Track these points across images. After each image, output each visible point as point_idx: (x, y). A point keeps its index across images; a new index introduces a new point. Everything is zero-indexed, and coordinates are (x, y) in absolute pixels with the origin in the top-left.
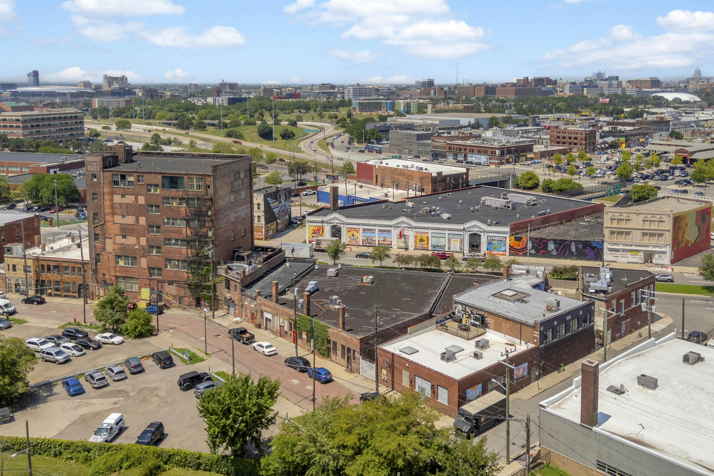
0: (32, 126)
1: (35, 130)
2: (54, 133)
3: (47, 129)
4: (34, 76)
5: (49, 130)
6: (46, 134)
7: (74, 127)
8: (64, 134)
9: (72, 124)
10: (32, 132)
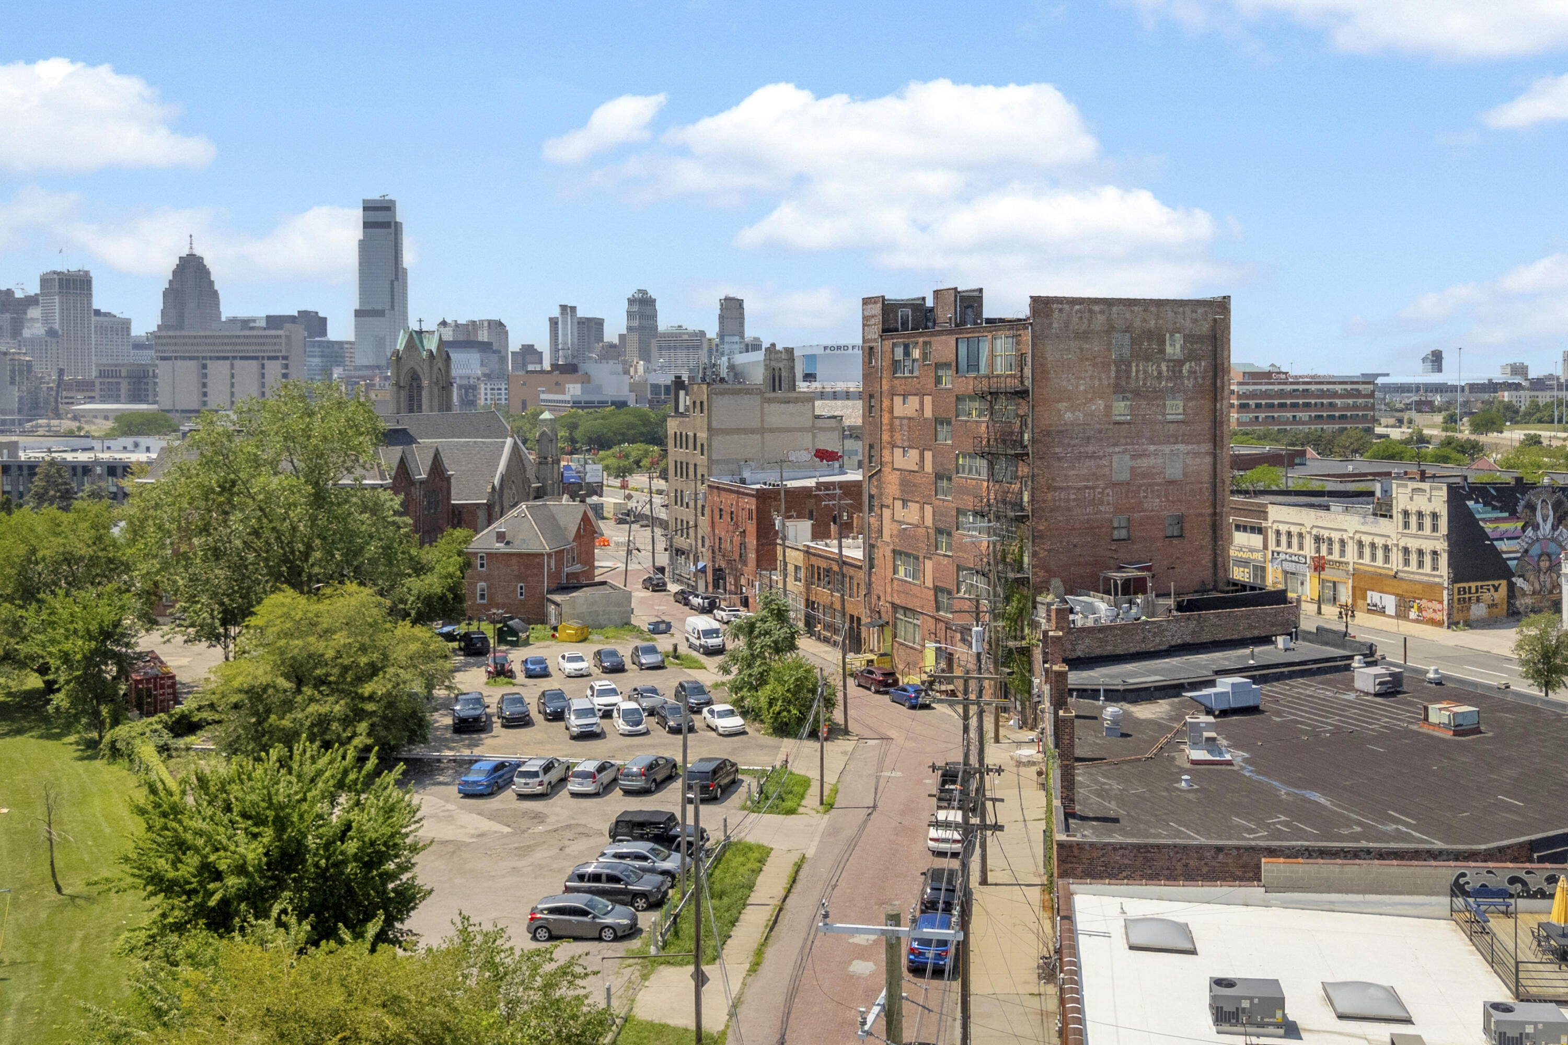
0: (1258, 406)
1: (1263, 415)
2: (1304, 423)
3: (1289, 415)
4: (1433, 361)
5: (1294, 417)
6: (1286, 423)
7: (1349, 414)
8: (1325, 427)
9: (1347, 407)
10: (1257, 418)
